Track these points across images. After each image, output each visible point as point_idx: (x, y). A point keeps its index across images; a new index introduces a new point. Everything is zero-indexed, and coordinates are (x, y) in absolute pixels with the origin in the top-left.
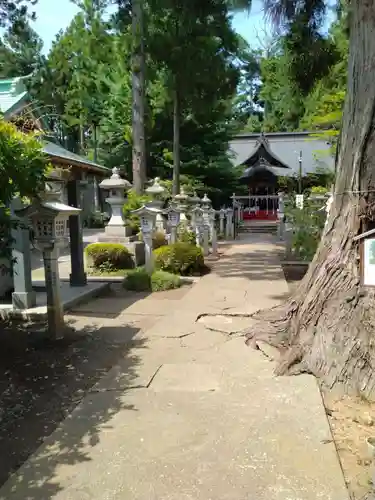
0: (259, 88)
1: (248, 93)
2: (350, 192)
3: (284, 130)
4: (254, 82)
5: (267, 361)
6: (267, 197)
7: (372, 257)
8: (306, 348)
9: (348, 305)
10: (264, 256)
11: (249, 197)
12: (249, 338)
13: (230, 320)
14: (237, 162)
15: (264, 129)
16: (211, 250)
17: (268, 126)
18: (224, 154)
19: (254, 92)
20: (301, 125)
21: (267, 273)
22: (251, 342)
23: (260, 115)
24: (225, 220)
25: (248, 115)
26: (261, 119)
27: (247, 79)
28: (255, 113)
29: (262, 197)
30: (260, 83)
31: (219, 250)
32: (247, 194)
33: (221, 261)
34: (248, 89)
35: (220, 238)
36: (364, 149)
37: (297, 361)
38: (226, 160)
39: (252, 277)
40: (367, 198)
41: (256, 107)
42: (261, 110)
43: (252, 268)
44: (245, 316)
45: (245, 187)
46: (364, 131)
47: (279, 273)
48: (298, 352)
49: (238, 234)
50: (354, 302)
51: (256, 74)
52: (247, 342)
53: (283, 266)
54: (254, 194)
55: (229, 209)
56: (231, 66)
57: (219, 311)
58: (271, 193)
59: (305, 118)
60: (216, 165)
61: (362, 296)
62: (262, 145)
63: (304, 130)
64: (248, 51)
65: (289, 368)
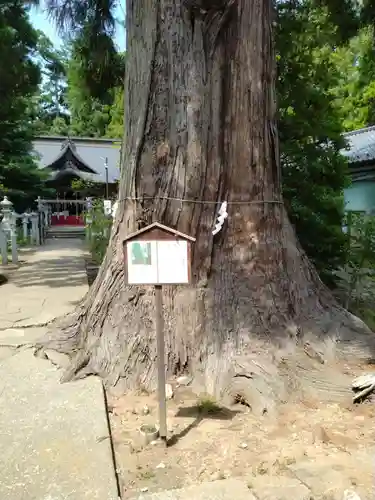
0: (65, 90)
1: (53, 94)
2: (129, 198)
3: (92, 136)
4: (59, 83)
5: (55, 369)
6: (76, 201)
7: (134, 258)
8: (93, 351)
9: (130, 304)
10: (71, 261)
11: (58, 201)
12: (39, 348)
13: (21, 332)
14: (42, 164)
15: (71, 132)
16: (10, 257)
17: (75, 130)
18: (26, 154)
19: (59, 93)
20: (107, 132)
21: (71, 279)
22: (41, 352)
23: (66, 118)
24: (29, 226)
25: (53, 116)
26: (68, 123)
27: (52, 78)
28: (61, 115)
29: (71, 202)
30: (65, 85)
31: (20, 258)
32: (55, 198)
33: (21, 269)
34: (53, 89)
35: (23, 245)
36: (139, 158)
37: (84, 364)
38: (29, 161)
39: (52, 284)
40: (142, 204)
41: (62, 109)
42: (68, 112)
43: (55, 274)
44: (39, 326)
45: (52, 190)
46: (137, 142)
47: (83, 278)
48: (85, 355)
49: (45, 239)
50: (135, 301)
51: (61, 75)
52: (36, 354)
53: (88, 270)
54: (61, 198)
55: (33, 213)
56: (30, 62)
57: (11, 325)
58: (79, 198)
59: (111, 126)
60: (17, 165)
61: (141, 295)
62: (69, 148)
63: (112, 137)
64: (52, 50)
65: (76, 373)
